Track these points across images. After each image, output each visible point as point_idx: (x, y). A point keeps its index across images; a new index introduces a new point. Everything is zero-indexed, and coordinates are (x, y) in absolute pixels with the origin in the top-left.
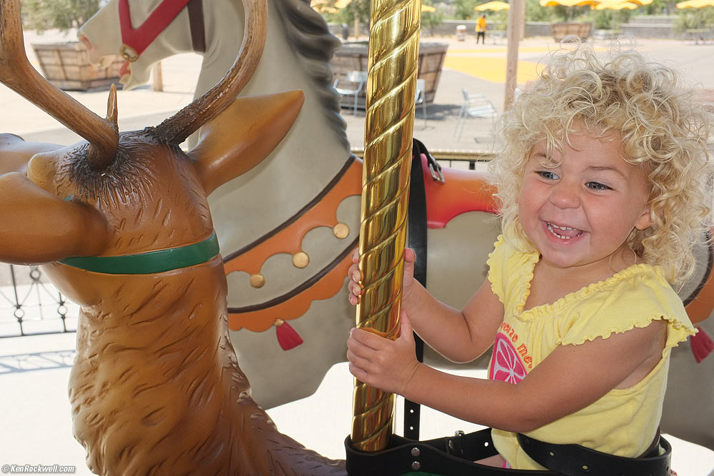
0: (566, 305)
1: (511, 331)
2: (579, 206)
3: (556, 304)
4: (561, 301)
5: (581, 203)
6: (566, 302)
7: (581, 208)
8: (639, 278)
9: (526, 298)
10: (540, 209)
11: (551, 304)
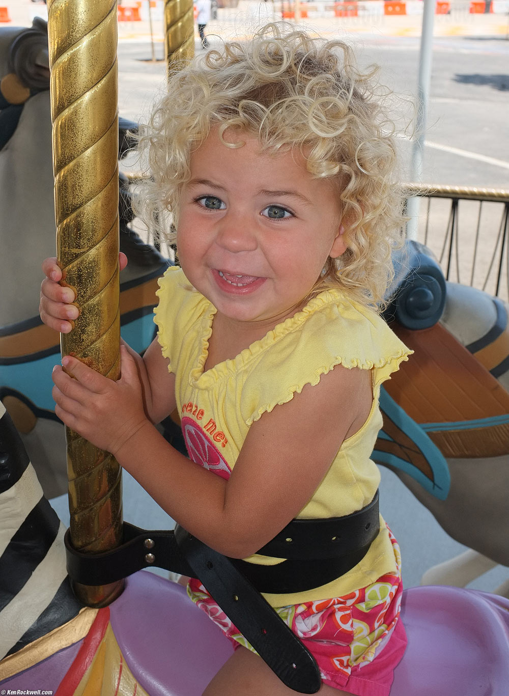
0: (252, 358)
1: (194, 409)
2: (256, 249)
3: (238, 357)
4: (245, 354)
5: (257, 244)
6: (252, 355)
7: (259, 250)
8: (335, 309)
9: (204, 361)
10: (204, 255)
11: (232, 358)
